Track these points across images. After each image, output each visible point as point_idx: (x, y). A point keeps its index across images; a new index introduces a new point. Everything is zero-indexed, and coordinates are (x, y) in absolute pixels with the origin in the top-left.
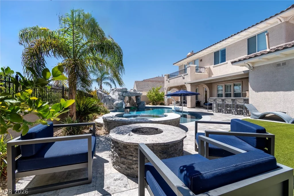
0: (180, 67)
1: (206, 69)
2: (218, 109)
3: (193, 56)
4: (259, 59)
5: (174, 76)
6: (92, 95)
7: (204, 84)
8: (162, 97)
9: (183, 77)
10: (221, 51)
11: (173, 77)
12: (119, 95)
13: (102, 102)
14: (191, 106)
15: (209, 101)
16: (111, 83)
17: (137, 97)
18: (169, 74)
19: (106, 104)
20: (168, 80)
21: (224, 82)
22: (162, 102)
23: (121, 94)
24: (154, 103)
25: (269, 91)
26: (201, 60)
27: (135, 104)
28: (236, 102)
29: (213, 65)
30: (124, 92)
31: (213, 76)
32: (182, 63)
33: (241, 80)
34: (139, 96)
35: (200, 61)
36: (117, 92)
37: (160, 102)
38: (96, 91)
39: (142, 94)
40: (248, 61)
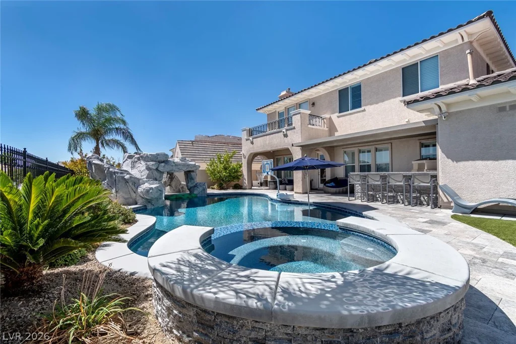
0: (270, 116)
1: (325, 120)
2: (368, 194)
3: (292, 98)
4: (470, 95)
5: (261, 132)
6: (73, 171)
7: (323, 147)
8: (237, 171)
9: (285, 133)
10: (352, 88)
11: (258, 135)
12: (148, 168)
13: (105, 187)
14: (303, 191)
15: (351, 180)
16: (124, 143)
17: (188, 174)
18: (251, 127)
19: (116, 192)
20: (251, 139)
21: (357, 145)
22: (237, 182)
23: (154, 168)
24: (222, 185)
25: (483, 159)
26: (313, 104)
27: (182, 187)
28: (414, 181)
29: (337, 114)
30: (160, 162)
31: (337, 134)
32: (274, 109)
33: (389, 141)
34: (193, 171)
35: (311, 106)
36: (142, 162)
37: (233, 183)
38: (82, 160)
39: (199, 167)
40: (442, 101)
